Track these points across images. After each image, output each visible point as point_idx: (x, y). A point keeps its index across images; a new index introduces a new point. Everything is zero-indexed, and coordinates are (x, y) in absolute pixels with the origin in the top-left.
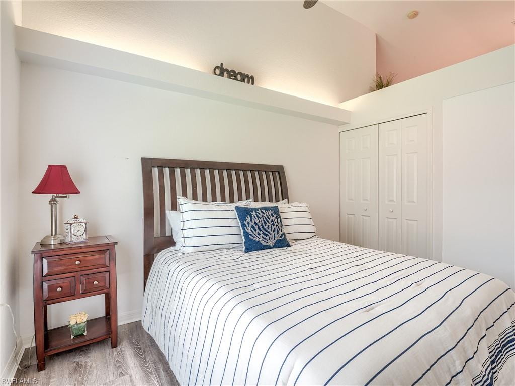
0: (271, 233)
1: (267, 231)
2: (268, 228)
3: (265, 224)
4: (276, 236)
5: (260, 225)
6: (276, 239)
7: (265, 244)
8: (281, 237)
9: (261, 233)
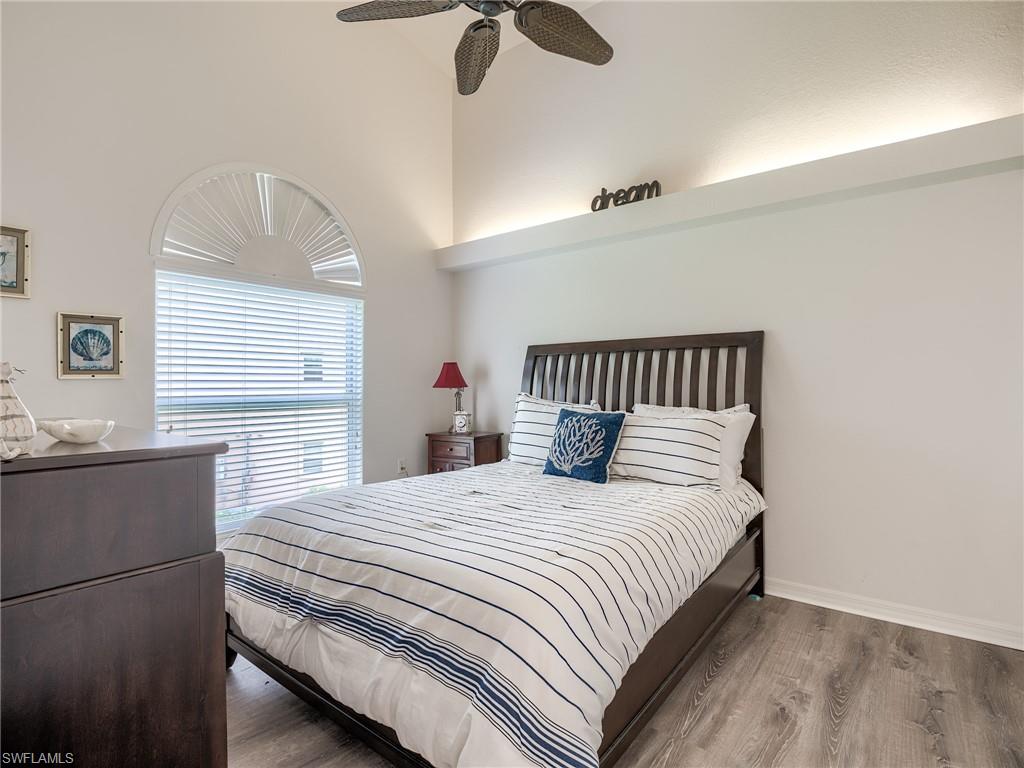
0: (569, 452)
1: (565, 448)
2: (569, 445)
3: (569, 437)
4: (575, 459)
5: (562, 438)
6: (574, 464)
7: (558, 467)
8: (582, 463)
9: (558, 450)
